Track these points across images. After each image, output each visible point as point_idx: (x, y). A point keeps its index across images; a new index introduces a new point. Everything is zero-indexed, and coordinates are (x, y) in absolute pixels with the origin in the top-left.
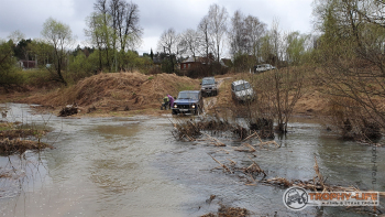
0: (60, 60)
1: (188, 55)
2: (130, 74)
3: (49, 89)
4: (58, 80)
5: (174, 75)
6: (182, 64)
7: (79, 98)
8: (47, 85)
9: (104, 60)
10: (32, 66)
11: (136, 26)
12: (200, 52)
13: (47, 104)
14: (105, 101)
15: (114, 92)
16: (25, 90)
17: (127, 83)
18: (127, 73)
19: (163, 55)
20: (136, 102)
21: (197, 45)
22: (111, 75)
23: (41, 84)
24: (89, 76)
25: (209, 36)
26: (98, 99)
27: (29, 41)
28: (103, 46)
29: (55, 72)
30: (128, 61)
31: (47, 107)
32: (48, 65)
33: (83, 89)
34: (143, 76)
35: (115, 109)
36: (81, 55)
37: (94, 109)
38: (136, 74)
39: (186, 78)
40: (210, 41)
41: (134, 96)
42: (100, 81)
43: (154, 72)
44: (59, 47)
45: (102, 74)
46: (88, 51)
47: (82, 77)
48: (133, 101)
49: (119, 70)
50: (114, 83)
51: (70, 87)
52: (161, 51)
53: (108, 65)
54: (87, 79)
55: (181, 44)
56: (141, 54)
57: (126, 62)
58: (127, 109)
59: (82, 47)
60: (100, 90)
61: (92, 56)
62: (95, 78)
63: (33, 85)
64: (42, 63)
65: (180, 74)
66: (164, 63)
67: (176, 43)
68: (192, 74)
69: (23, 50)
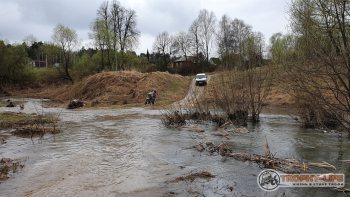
0: (68, 60)
1: (180, 54)
2: (128, 72)
3: (57, 85)
4: (65, 78)
5: (167, 73)
6: (175, 63)
7: (84, 93)
8: (56, 82)
9: (106, 60)
10: (43, 65)
11: (134, 29)
12: (191, 52)
13: (57, 98)
14: (106, 96)
15: (115, 88)
16: (38, 87)
17: (125, 80)
18: (125, 72)
19: (158, 55)
20: (134, 97)
21: (189, 46)
22: (111, 73)
23: (51, 81)
24: (93, 74)
25: (199, 38)
26: (100, 94)
27: (41, 43)
28: (105, 47)
29: (63, 70)
31: (56, 101)
32: (57, 65)
33: (87, 86)
34: (139, 74)
35: (115, 103)
36: (85, 56)
37: (97, 103)
38: (133, 72)
39: (177, 76)
40: (200, 42)
41: (132, 92)
42: (102, 79)
43: (150, 71)
44: (66, 49)
45: (103, 72)
46: (92, 52)
47: (86, 75)
48: (131, 95)
49: (119, 68)
50: (114, 81)
51: (76, 84)
52: (156, 51)
53: (109, 64)
54: (90, 77)
55: (174, 46)
56: (138, 54)
57: (125, 62)
58: (125, 103)
59: (86, 48)
60: (102, 86)
61: (95, 56)
62: (98, 76)
63: (44, 82)
64: (52, 63)
65: (172, 72)
66: (158, 62)
67: (170, 45)
68: (184, 72)
69: (35, 51)
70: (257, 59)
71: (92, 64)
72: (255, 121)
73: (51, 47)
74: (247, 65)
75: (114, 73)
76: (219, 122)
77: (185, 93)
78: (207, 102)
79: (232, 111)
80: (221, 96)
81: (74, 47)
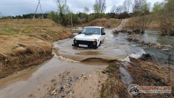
0: (87, 17)
1: (119, 13)
4: (87, 21)
5: (114, 19)
6: (117, 15)
10: (82, 19)
11: (105, 6)
12: (122, 11)
16: (81, 24)
17: (102, 21)
18: (102, 19)
19: (112, 13)
21: (122, 9)
23: (84, 22)
24: (93, 20)
25: (126, 6)
28: (97, 12)
30: (102, 15)
34: (106, 19)
36: (91, 15)
38: (104, 19)
39: (117, 19)
40: (126, 8)
43: (109, 18)
44: (87, 14)
46: (93, 14)
49: (100, 18)
50: (99, 22)
51: (90, 23)
53: (97, 17)
56: (106, 14)
60: (96, 23)
62: (95, 20)
64: (84, 18)
65: (116, 18)
66: (112, 15)
67: (116, 9)
68: (119, 18)
69: (80, 15)
70: (147, 12)
71: (93, 17)
72: (143, 33)
73: (83, 14)
74: (143, 14)
75: (99, 20)
76: (130, 33)
77: (120, 24)
78: (126, 27)
79: (135, 30)
80: (132, 25)
81: (89, 13)
